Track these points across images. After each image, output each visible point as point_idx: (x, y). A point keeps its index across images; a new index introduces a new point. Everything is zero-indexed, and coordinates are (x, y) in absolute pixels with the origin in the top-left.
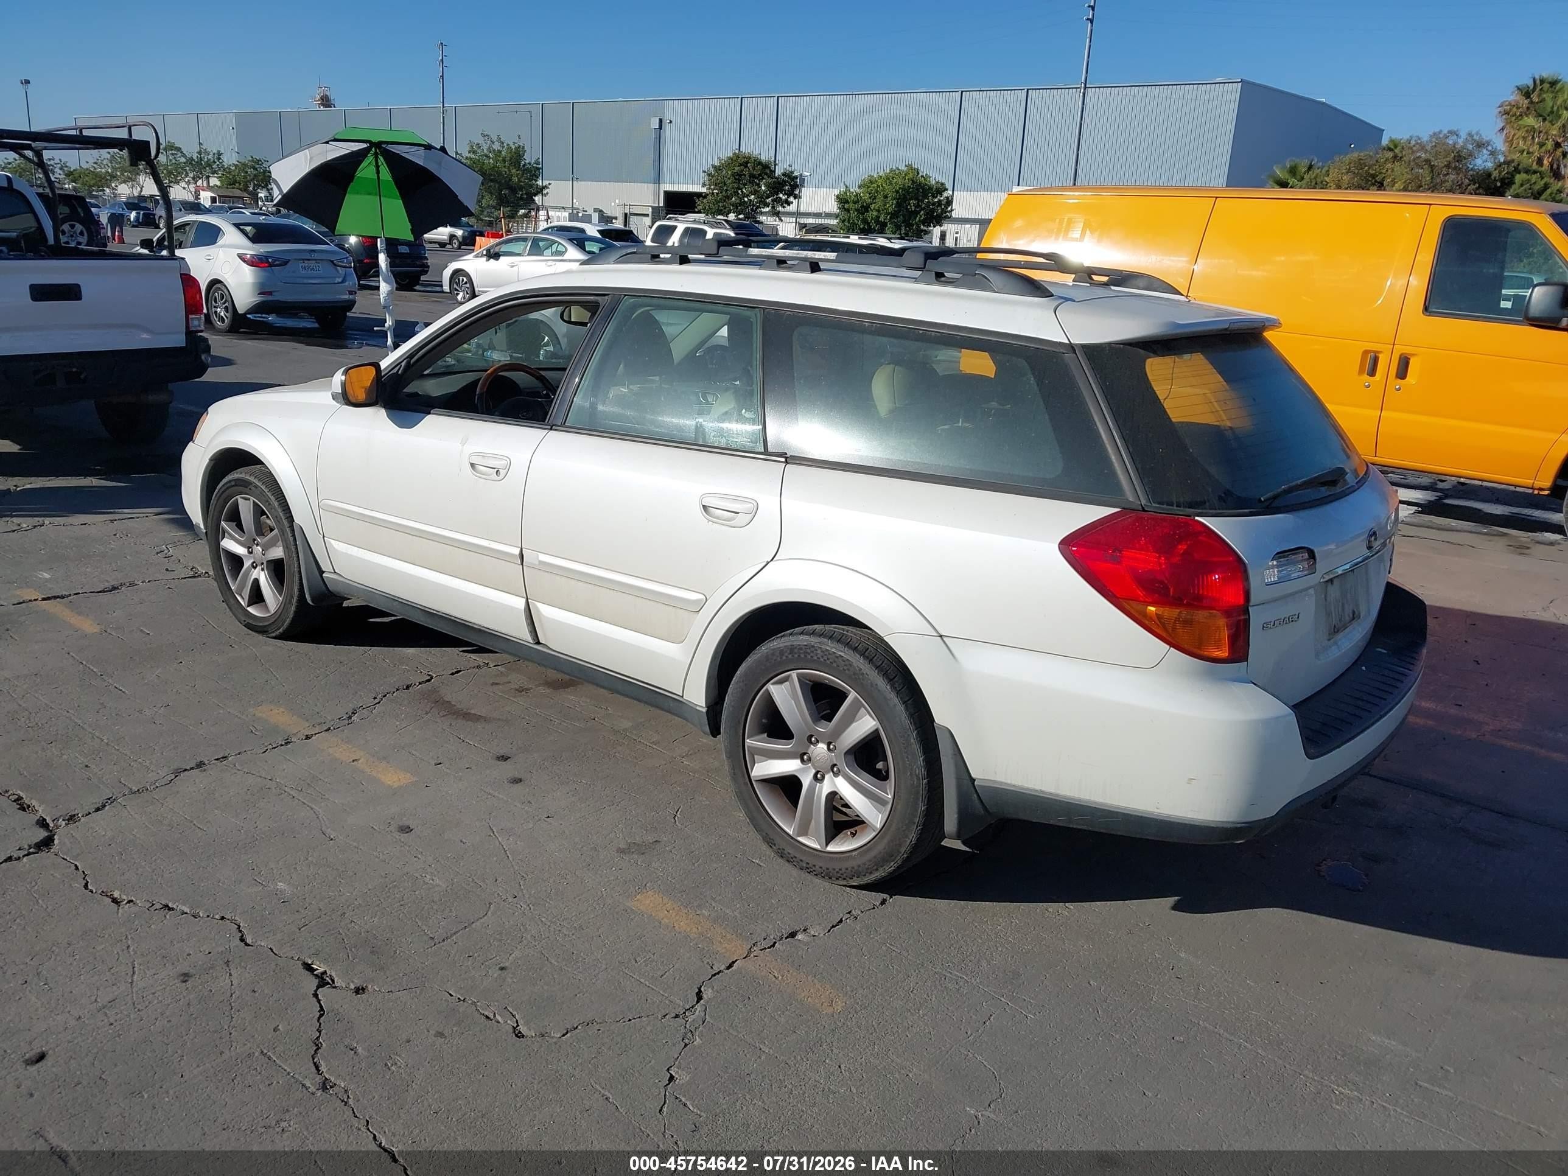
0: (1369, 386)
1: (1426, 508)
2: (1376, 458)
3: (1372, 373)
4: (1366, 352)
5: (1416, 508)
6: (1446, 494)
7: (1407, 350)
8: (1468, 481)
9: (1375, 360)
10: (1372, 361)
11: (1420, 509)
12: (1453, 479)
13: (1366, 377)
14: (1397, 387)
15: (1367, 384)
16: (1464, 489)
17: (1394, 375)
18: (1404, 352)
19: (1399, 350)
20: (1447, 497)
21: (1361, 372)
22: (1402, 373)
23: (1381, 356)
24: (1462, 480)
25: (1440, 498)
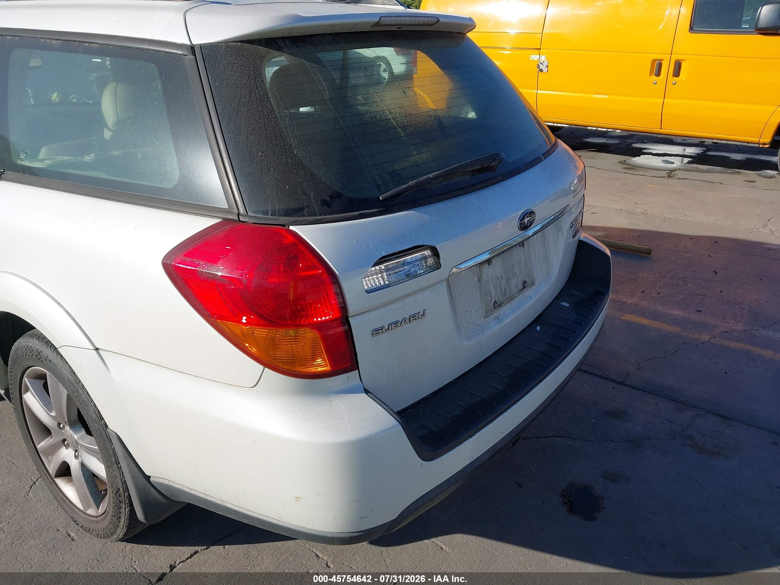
0: (656, 83)
1: (696, 159)
2: (661, 130)
3: (658, 74)
4: (654, 61)
5: (689, 159)
6: (709, 148)
7: (679, 57)
8: (719, 141)
9: (660, 65)
10: (658, 66)
11: (691, 160)
12: (709, 140)
13: (654, 77)
14: (674, 82)
15: (655, 82)
16: (717, 146)
17: (672, 75)
18: (678, 59)
19: (675, 57)
20: (709, 150)
21: (651, 74)
22: (677, 73)
23: (663, 62)
24: (715, 141)
25: (705, 152)
